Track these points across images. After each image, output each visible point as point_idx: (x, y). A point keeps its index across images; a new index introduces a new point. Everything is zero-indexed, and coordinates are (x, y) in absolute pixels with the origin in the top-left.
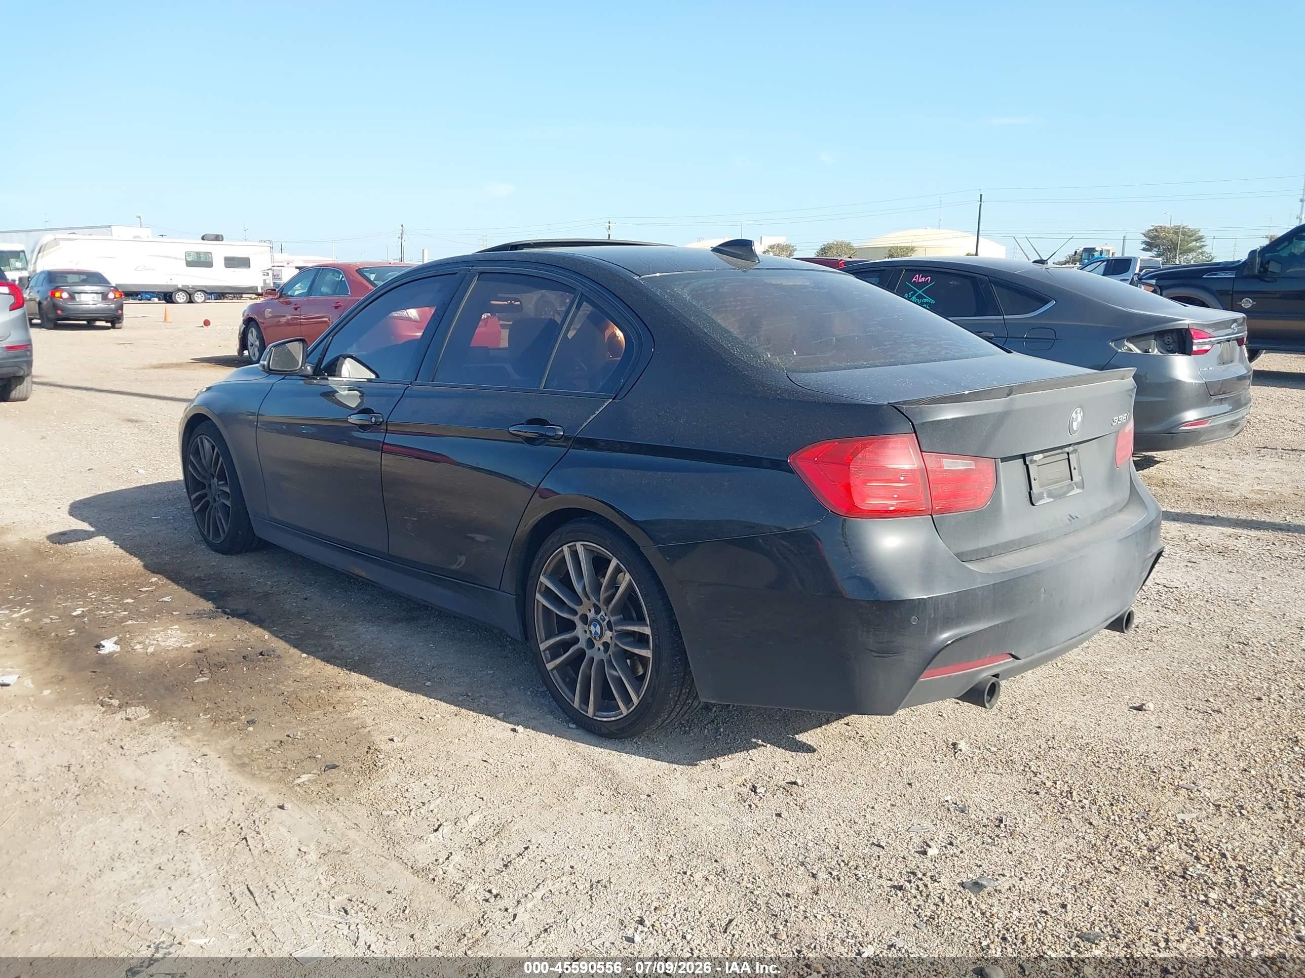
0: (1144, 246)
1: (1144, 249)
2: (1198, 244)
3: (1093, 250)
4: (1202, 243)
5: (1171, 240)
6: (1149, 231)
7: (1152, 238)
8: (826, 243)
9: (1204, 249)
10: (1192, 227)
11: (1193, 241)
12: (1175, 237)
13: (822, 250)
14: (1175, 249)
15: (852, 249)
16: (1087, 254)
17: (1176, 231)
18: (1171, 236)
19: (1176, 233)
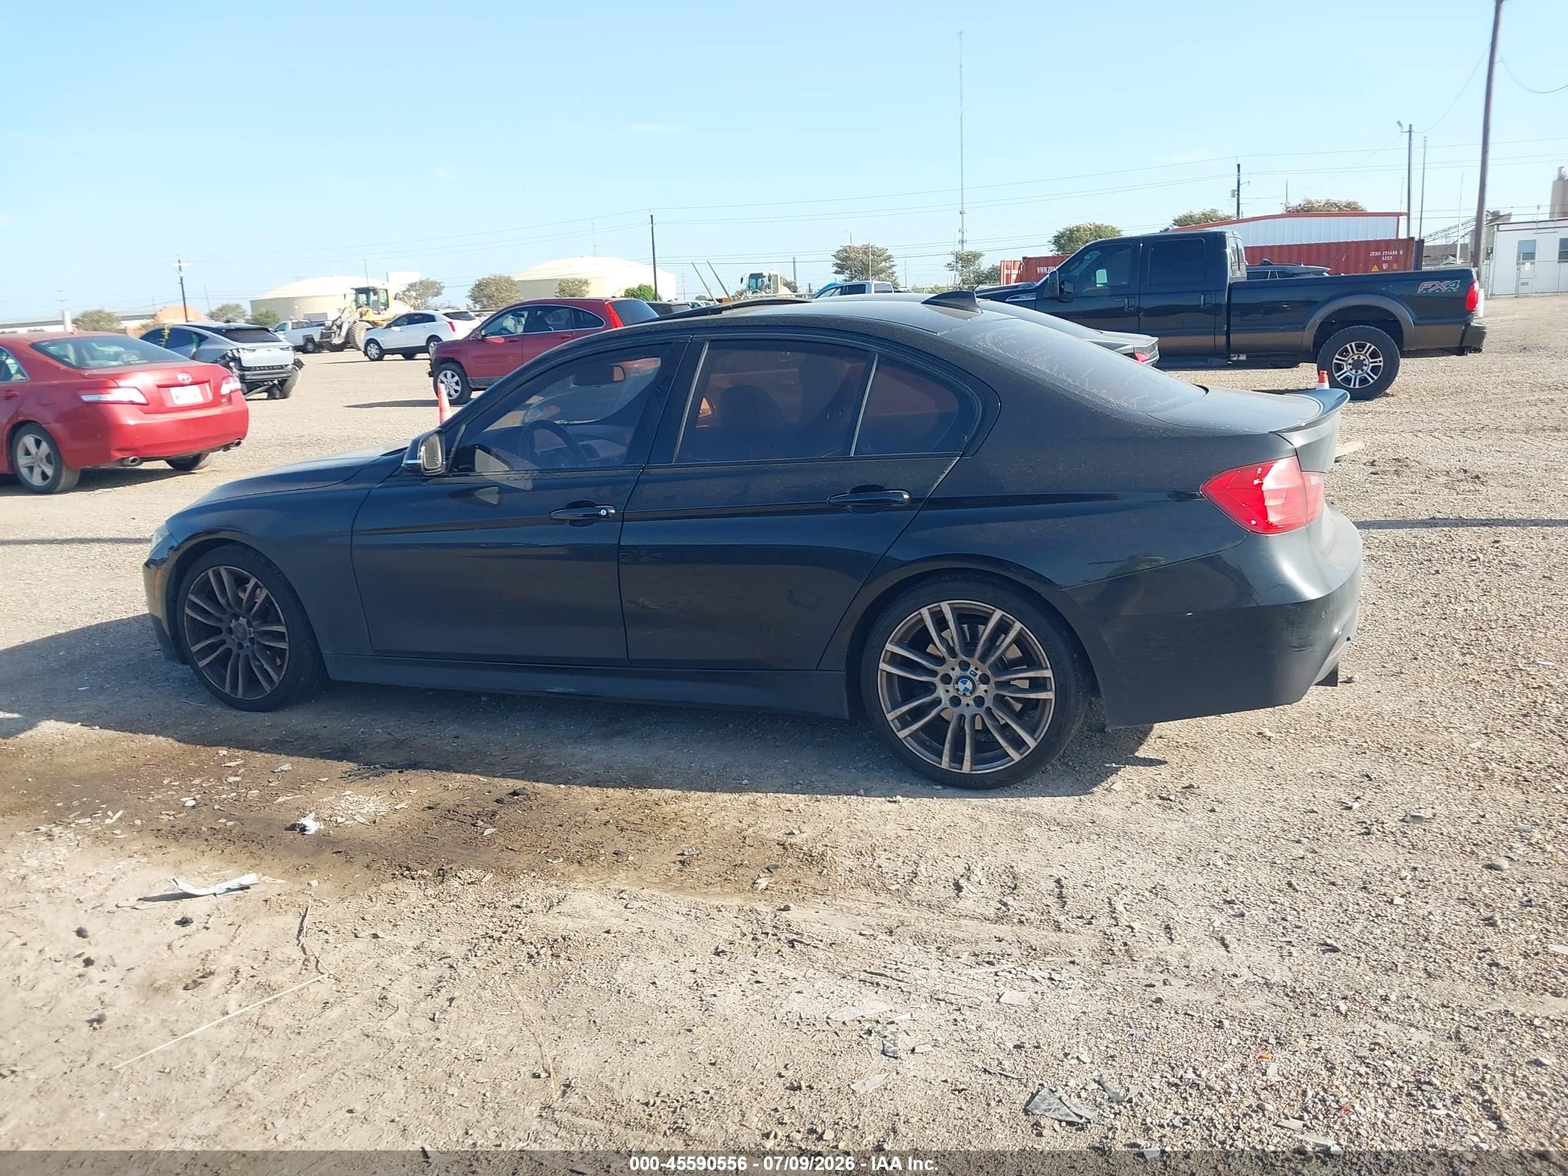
0: (836, 268)
1: (836, 272)
2: (887, 265)
3: (760, 276)
4: (892, 263)
5: (861, 261)
6: (838, 252)
7: (842, 260)
8: (480, 278)
9: (894, 269)
10: (879, 247)
11: (882, 261)
12: (865, 257)
13: (478, 286)
14: (867, 271)
15: (513, 284)
16: (754, 280)
17: (866, 250)
18: (861, 256)
19: (865, 253)
